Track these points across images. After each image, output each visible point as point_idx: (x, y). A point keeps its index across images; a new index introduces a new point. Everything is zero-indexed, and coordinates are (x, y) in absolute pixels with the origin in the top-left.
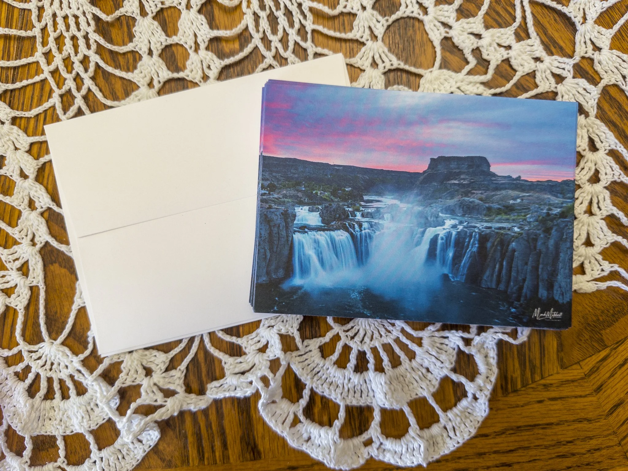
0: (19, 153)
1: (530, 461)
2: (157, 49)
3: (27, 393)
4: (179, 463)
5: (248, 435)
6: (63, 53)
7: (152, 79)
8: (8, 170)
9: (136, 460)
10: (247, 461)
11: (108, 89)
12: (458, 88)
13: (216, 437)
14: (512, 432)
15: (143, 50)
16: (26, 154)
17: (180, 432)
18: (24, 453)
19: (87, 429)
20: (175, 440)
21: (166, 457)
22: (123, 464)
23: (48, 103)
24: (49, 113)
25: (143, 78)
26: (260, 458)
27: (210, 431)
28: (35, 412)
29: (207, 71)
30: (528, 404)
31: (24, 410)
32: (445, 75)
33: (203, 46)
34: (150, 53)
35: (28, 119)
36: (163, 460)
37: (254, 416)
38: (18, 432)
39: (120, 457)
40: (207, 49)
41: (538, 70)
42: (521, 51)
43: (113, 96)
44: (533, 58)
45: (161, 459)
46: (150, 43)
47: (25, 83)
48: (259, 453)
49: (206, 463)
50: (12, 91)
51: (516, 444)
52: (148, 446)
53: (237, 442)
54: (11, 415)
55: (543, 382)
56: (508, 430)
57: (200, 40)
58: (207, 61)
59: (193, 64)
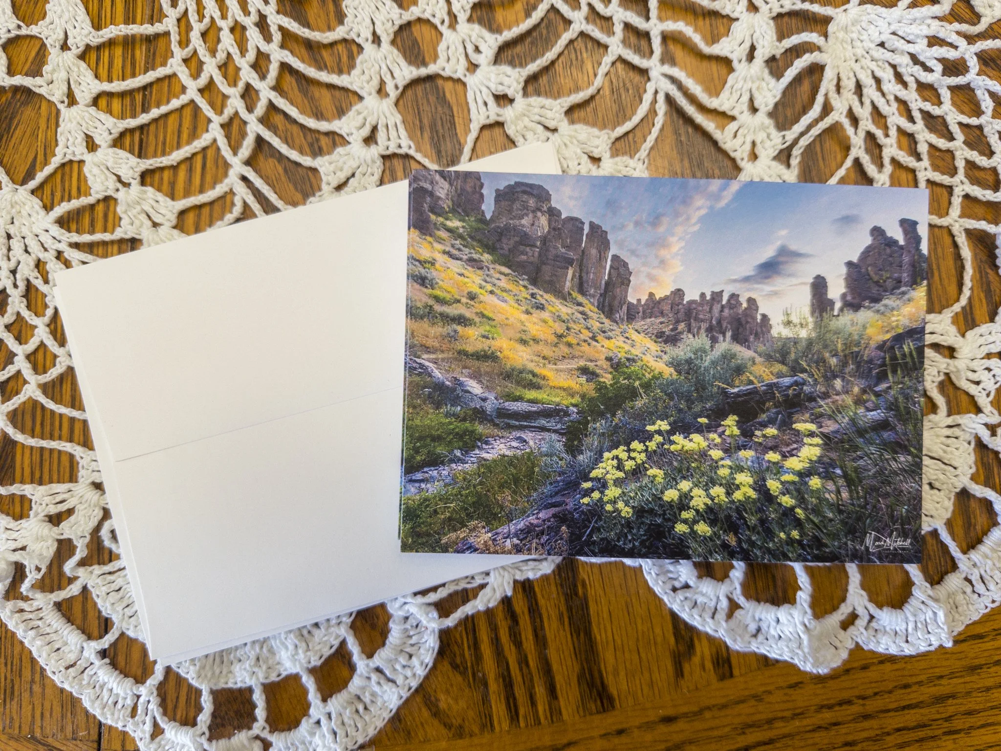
0: (161, 230)
2: (386, 33)
4: (476, 730)
5: (591, 671)
6: (217, 55)
7: (382, 83)
9: (389, 710)
10: (591, 714)
11: (308, 107)
12: (894, 33)
13: (536, 679)
15: (364, 35)
16: (176, 232)
17: (474, 675)
18: (197, 719)
19: (305, 665)
20: (467, 690)
21: (454, 721)
22: (367, 718)
23: (203, 140)
24: (209, 153)
25: (368, 82)
26: (613, 707)
27: (525, 669)
29: (474, 57)
32: (869, 14)
33: (462, 17)
34: (376, 40)
35: (174, 168)
36: (448, 726)
37: (598, 637)
38: (188, 681)
39: (361, 708)
40: (470, 20)
45: (445, 726)
46: (373, 24)
48: (611, 699)
49: (522, 724)
50: (142, 128)
53: (572, 684)
57: (456, 7)
58: (473, 40)
59: (448, 48)
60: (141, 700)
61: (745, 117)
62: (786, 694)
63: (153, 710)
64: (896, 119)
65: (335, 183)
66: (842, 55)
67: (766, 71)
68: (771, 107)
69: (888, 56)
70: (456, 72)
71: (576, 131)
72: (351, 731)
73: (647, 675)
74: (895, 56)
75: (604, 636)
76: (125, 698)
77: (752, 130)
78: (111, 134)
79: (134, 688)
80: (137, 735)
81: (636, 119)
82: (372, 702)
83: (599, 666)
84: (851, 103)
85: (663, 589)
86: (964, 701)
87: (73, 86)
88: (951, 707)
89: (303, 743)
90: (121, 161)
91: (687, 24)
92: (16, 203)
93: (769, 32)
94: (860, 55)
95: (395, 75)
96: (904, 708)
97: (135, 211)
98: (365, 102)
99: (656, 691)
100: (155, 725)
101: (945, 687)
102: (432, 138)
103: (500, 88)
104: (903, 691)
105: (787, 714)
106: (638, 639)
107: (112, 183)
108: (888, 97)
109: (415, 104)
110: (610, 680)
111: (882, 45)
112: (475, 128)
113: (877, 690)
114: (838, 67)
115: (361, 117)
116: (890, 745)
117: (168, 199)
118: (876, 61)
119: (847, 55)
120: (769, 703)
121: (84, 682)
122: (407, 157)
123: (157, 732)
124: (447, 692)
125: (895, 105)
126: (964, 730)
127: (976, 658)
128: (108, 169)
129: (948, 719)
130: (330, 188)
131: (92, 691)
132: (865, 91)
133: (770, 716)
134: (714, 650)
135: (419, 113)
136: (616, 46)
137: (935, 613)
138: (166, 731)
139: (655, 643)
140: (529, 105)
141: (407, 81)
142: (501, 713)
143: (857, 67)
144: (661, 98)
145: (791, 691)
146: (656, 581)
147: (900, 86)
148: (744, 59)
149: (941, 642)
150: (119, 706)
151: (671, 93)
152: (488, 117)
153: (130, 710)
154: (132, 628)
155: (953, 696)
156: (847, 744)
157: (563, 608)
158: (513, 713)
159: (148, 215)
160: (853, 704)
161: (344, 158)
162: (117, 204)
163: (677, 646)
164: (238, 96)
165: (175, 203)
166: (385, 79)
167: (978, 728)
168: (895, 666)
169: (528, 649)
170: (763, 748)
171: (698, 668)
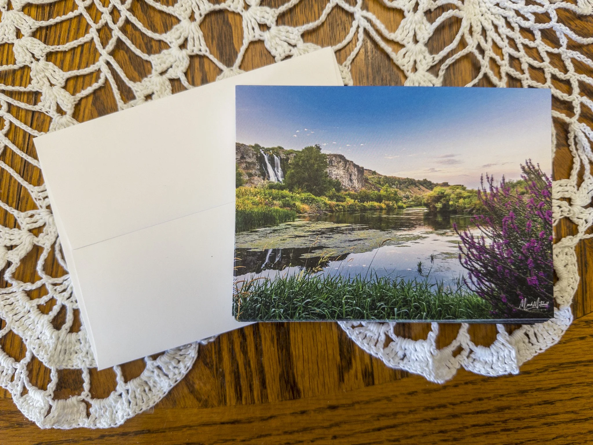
60: (17, 372)
61: (410, 46)
62: (406, 398)
63: (23, 379)
64: (508, 50)
65: (160, 70)
66: (473, 12)
67: (425, 18)
68: (426, 39)
69: (501, 11)
70: (237, 8)
71: (307, 47)
72: (140, 402)
73: (321, 377)
74: (505, 12)
75: (297, 352)
76: (8, 370)
77: (414, 53)
78: (31, 29)
79: (13, 364)
80: (13, 393)
81: (345, 42)
82: (154, 386)
83: (293, 370)
84: (479, 40)
86: (516, 412)
88: (507, 414)
89: (110, 406)
90: (35, 45)
94: (484, 12)
95: (200, 8)
96: (478, 413)
97: (40, 76)
98: (182, 23)
99: (327, 390)
100: (24, 388)
101: (505, 402)
102: (218, 45)
103: (263, 20)
104: (479, 402)
105: (406, 410)
106: (318, 356)
107: (29, 58)
108: (502, 37)
109: (210, 26)
110: (299, 380)
111: (497, 5)
112: (246, 42)
113: (462, 400)
114: (470, 19)
115: (179, 32)
116: (468, 434)
117: (61, 70)
118: (494, 15)
119: (476, 11)
120: (395, 402)
122: (204, 56)
123: (24, 392)
124: (200, 379)
125: (506, 41)
126: (514, 429)
128: (27, 49)
129: (505, 422)
130: (157, 73)
132: (488, 33)
133: (396, 410)
134: (364, 367)
135: (212, 29)
138: (29, 392)
139: (328, 359)
140: (280, 30)
142: (232, 394)
143: (482, 19)
144: (361, 30)
145: (409, 397)
147: (509, 30)
148: (411, 10)
150: (4, 374)
151: (367, 28)
152: (254, 37)
153: (10, 377)
154: (16, 327)
155: (509, 408)
156: (441, 432)
157: (274, 333)
158: (239, 395)
159: (48, 79)
160: (446, 407)
161: (167, 56)
162: (31, 70)
163: (341, 363)
164: (108, 13)
165: (64, 73)
166: (194, 10)
167: (523, 428)
168: (475, 387)
169: (251, 357)
170: (389, 430)
171: (353, 377)
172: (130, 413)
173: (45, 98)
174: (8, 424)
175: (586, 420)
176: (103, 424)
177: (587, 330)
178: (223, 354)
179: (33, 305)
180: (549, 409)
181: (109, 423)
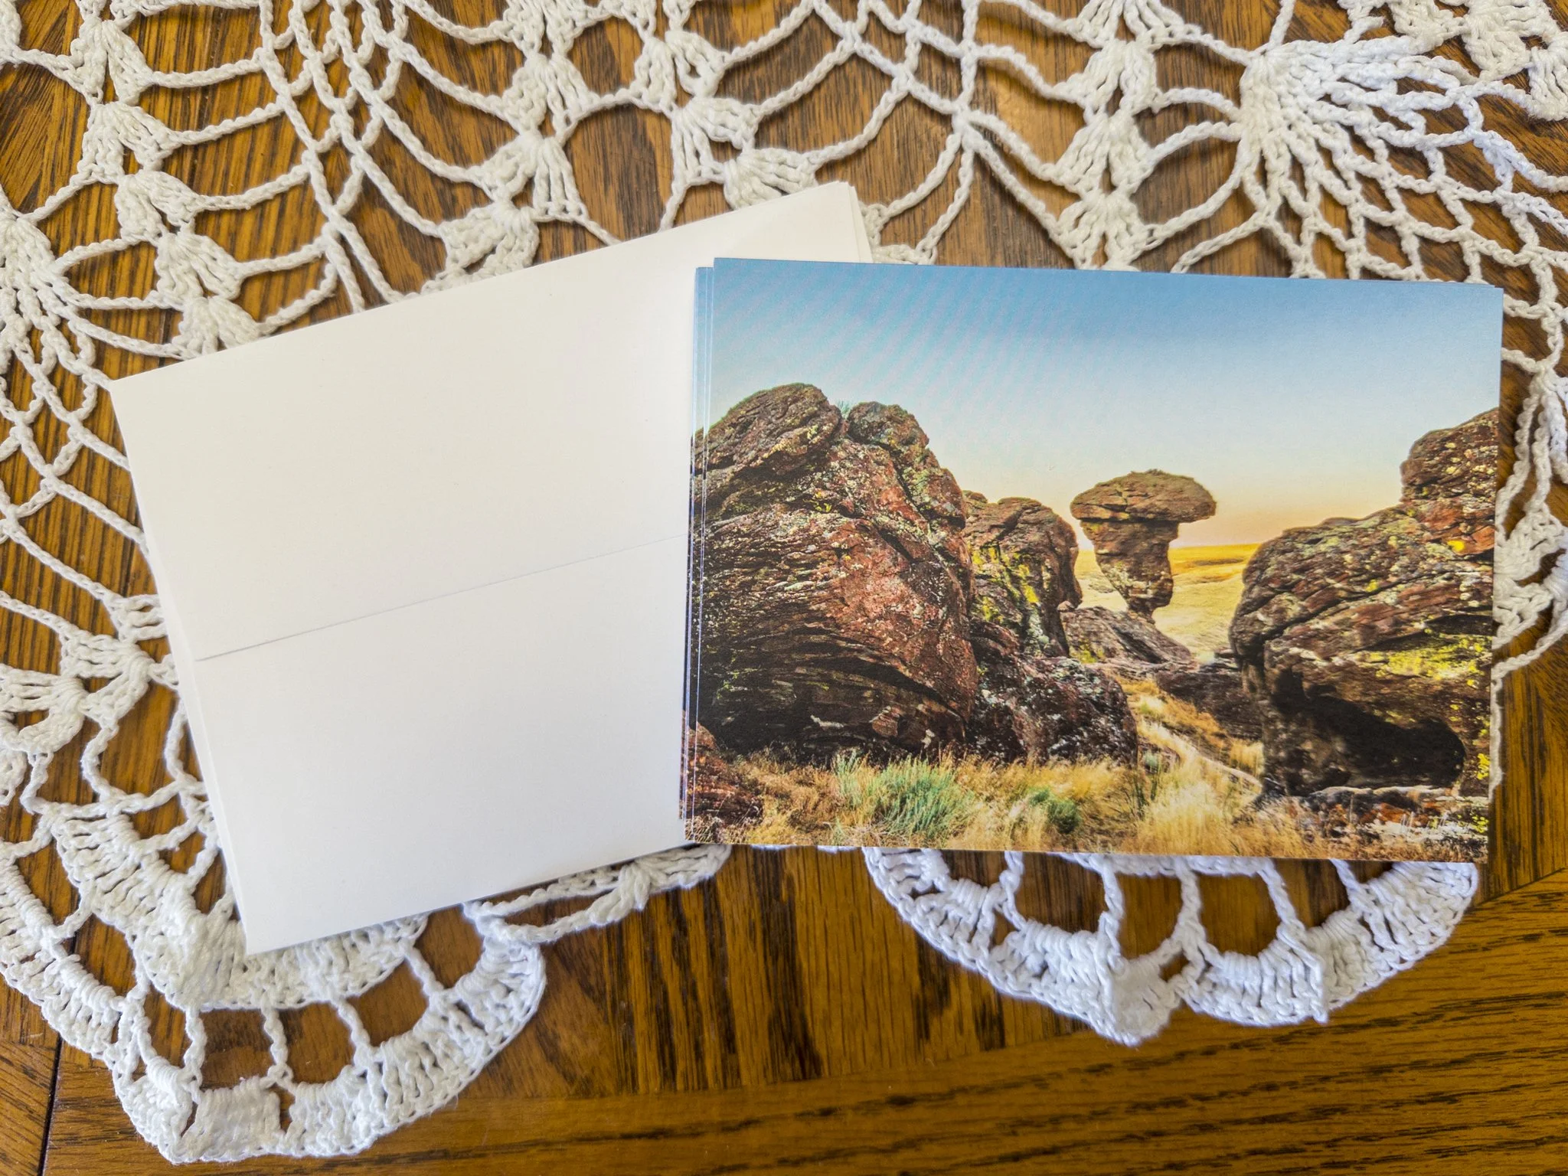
0: (213, 301)
1: (1502, 1090)
2: (562, 39)
3: (191, 901)
4: (610, 1086)
5: (789, 1015)
6: (325, 48)
7: (548, 113)
8: (185, 345)
9: (468, 1072)
10: (784, 1081)
11: (442, 137)
12: (1343, 79)
13: (706, 1019)
14: (1458, 1014)
15: (528, 40)
16: (234, 307)
17: (614, 1004)
18: (185, 1057)
19: (340, 993)
20: (602, 1027)
21: (579, 1071)
22: (434, 1079)
23: (290, 175)
24: (291, 198)
25: (527, 110)
26: (818, 1074)
27: (691, 1003)
28: (210, 949)
29: (687, 82)
30: (1502, 942)
31: (185, 941)
32: (1301, 54)
33: (676, 20)
34: (546, 47)
35: (239, 213)
36: (569, 1078)
37: (805, 965)
38: (168, 999)
39: (427, 1062)
40: (687, 26)
41: (1535, 69)
42: (1495, 19)
43: (454, 155)
44: (1524, 39)
45: (565, 1076)
46: (545, 22)
47: (228, 125)
48: (816, 1061)
49: (680, 1086)
50: (196, 148)
51: (1470, 1045)
52: (498, 1039)
53: (760, 1032)
54: (154, 954)
55: (1538, 887)
56: (1451, 1009)
57: (668, 5)
58: (688, 56)
59: (650, 65)
60: (123, 1019)
61: (1094, 197)
62: (1083, 1081)
63: (138, 1036)
64: (1361, 209)
65: (465, 261)
66: (1266, 121)
67: (1136, 130)
68: (1136, 184)
69: (1339, 113)
70: (658, 102)
72: (408, 1096)
73: (872, 1027)
74: (1348, 114)
75: (813, 963)
76: (101, 1015)
77: (1103, 217)
78: (160, 149)
79: (112, 1002)
80: (115, 1069)
81: (924, 189)
82: (446, 1056)
83: (802, 1009)
84: (1286, 191)
85: (897, 893)
86: (1360, 1120)
87: (112, 73)
88: (1338, 1126)
89: (339, 1103)
90: (169, 192)
91: (1018, 50)
92: (12, 237)
93: (1146, 72)
94: (1294, 118)
95: (568, 103)
96: (1264, 1120)
97: (180, 269)
98: (519, 140)
99: (886, 1057)
100: (139, 1060)
101: (1331, 1095)
102: (621, 196)
103: (722, 131)
104: (1266, 1094)
105: (1083, 1111)
106: (864, 973)
107: (152, 223)
108: (1345, 176)
109: (599, 142)
110: (817, 1033)
111: (1327, 98)
112: (678, 189)
113: (1224, 1089)
114: (1263, 140)
115: (512, 162)
117: (230, 258)
118: (1321, 123)
119: (1274, 119)
120: (1056, 1091)
121: (44, 985)
122: (576, 226)
124: (573, 1026)
125: (1357, 187)
126: (1354, 1162)
127: (1384, 1054)
128: (149, 201)
129: (1331, 1144)
130: (458, 267)
131: (55, 998)
132: (1308, 171)
133: (1057, 1111)
134: (979, 1003)
135: (605, 156)
136: (904, 79)
137: (1306, 968)
138: (150, 1068)
139: (890, 983)
140: (763, 159)
141: (584, 114)
142: (650, 1066)
143: (1291, 137)
144: (967, 160)
145: (1092, 1078)
146: (887, 879)
147: (1362, 158)
148: (1103, 108)
149: (1310, 1013)
150: (93, 1023)
151: (983, 153)
152: (700, 174)
153: (109, 1030)
154: (106, 908)
155: (1342, 1110)
156: (1171, 1166)
157: (756, 915)
158: (668, 1067)
159: (198, 277)
160: (1185, 1106)
161: (481, 225)
162: (156, 255)
163: (923, 990)
164: (344, 112)
165: (239, 265)
166: (552, 108)
167: (1377, 1162)
168: (1257, 1055)
169: (698, 975)
170: (1042, 1159)
171: (952, 1027)
172: (386, 1122)
173: (189, 326)
174: (99, 1132)
175: (1539, 1143)
176: (322, 1146)
177: (1544, 916)
178: (630, 966)
179: (149, 851)
180: (1445, 1114)
181: (335, 1143)
